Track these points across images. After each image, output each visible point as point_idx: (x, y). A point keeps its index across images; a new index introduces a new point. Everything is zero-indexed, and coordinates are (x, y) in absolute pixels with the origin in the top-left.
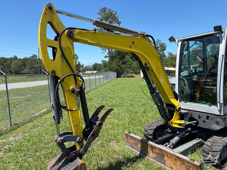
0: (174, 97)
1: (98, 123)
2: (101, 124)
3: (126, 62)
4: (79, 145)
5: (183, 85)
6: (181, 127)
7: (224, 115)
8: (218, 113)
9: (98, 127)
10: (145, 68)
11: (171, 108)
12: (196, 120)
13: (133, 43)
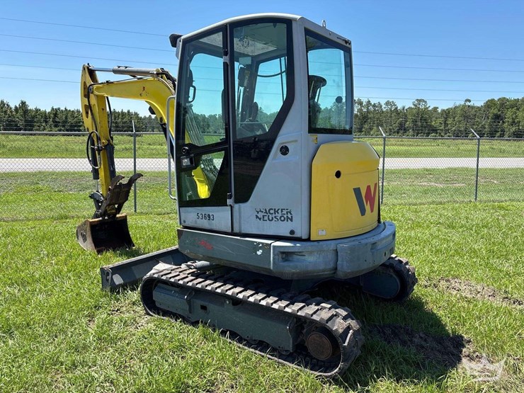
13: (144, 89)
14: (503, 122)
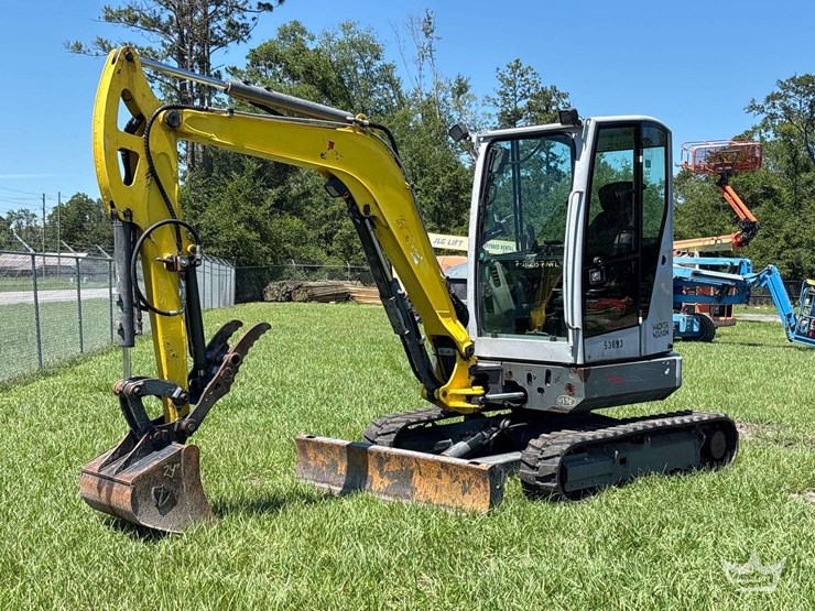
0: (454, 313)
1: (228, 357)
2: (237, 361)
3: (298, 197)
4: (179, 410)
5: (491, 281)
6: (473, 406)
7: (585, 365)
8: (570, 360)
9: (231, 366)
10: (365, 218)
11: (447, 351)
12: (521, 389)
13: (332, 145)
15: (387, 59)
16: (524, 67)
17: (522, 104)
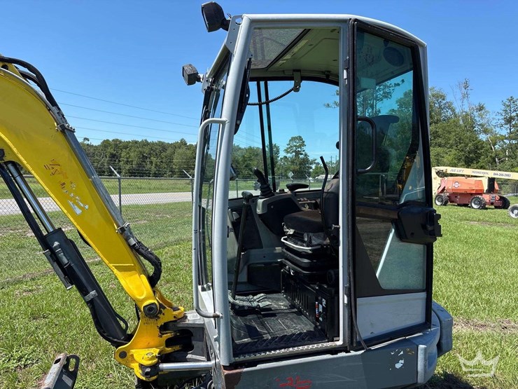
14: (119, 161)
15: (448, 99)
16: (515, 99)
17: (514, 114)
